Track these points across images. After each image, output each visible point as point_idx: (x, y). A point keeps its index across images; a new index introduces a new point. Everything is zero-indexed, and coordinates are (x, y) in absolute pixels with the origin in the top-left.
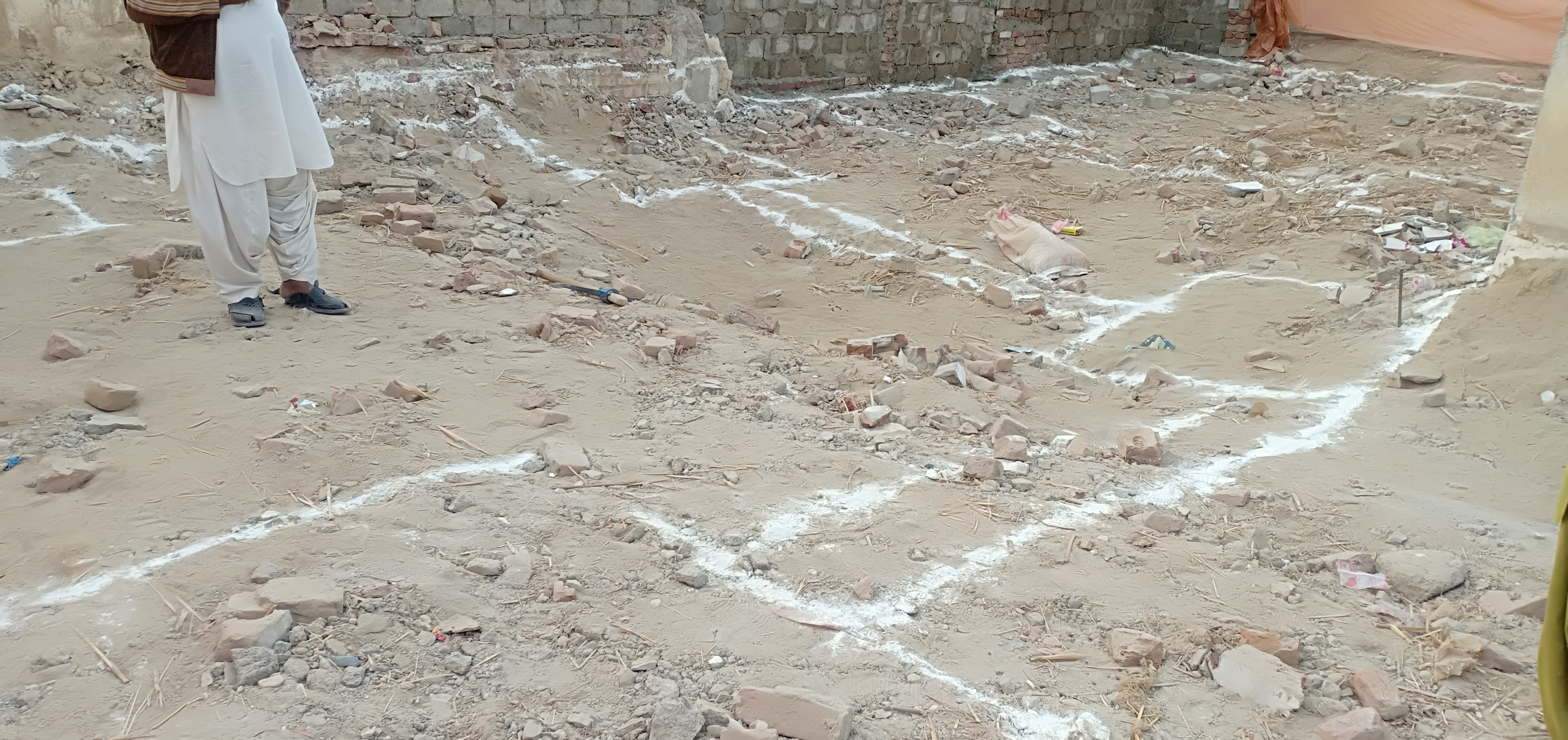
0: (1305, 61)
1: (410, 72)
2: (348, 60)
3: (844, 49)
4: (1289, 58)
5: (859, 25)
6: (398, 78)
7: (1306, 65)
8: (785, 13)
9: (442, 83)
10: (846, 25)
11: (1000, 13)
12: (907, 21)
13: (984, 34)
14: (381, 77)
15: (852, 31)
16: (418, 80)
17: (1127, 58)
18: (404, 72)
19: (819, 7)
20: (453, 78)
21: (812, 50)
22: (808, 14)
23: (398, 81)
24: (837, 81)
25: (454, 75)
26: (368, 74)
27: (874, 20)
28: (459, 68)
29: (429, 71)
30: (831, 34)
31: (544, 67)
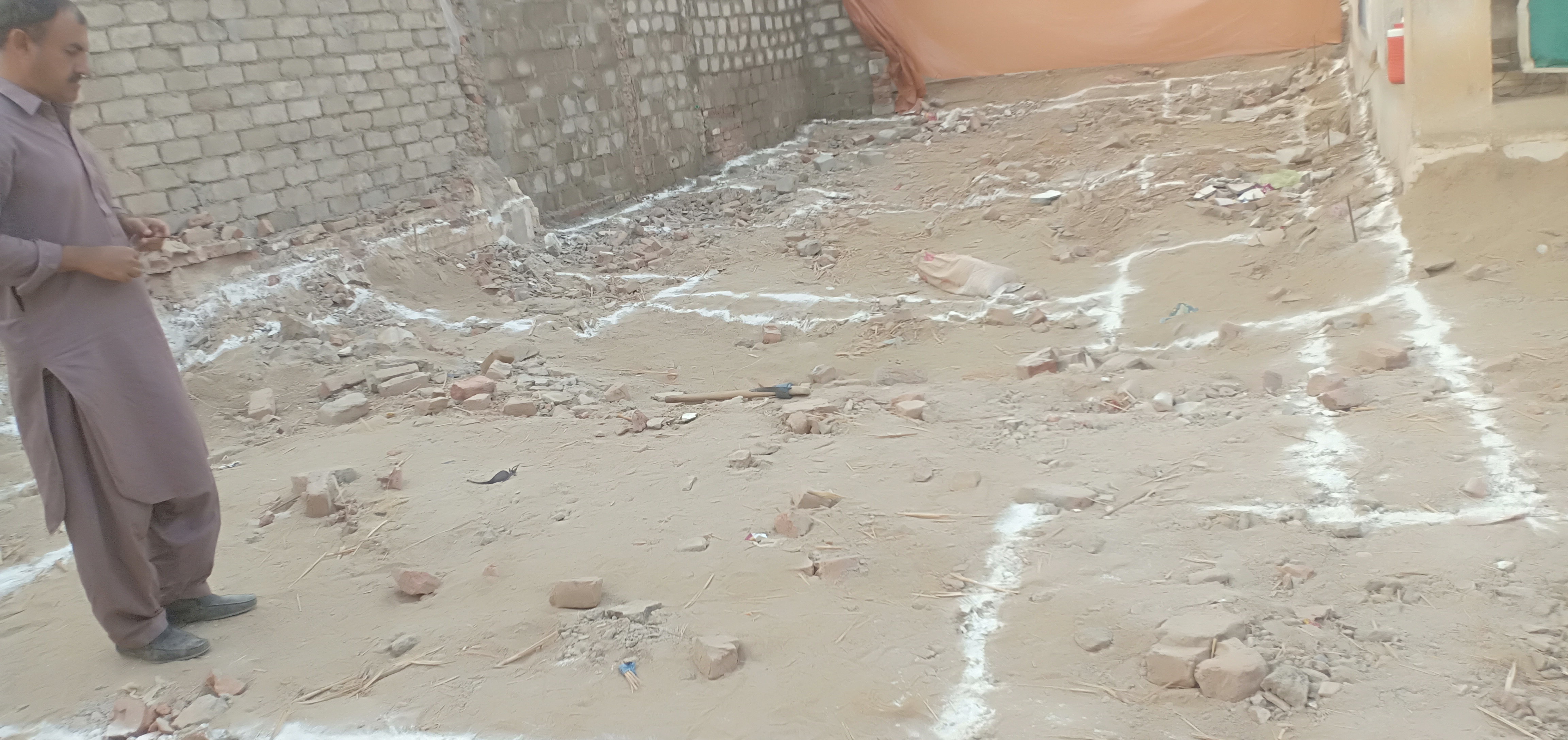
0: (947, 104)
1: (269, 274)
2: (206, 276)
3: (606, 170)
4: (933, 105)
5: (612, 145)
6: (260, 283)
7: (949, 107)
8: (554, 145)
9: (304, 279)
10: (603, 147)
11: (706, 113)
12: (645, 134)
13: (699, 134)
14: (244, 286)
15: (608, 151)
16: (278, 281)
17: (800, 134)
18: (263, 276)
19: (579, 134)
20: (310, 271)
21: (583, 175)
22: (573, 142)
23: (261, 286)
24: (609, 200)
25: (308, 268)
26: (232, 286)
27: (622, 138)
28: (311, 259)
29: (285, 270)
30: (594, 157)
31: (385, 240)
